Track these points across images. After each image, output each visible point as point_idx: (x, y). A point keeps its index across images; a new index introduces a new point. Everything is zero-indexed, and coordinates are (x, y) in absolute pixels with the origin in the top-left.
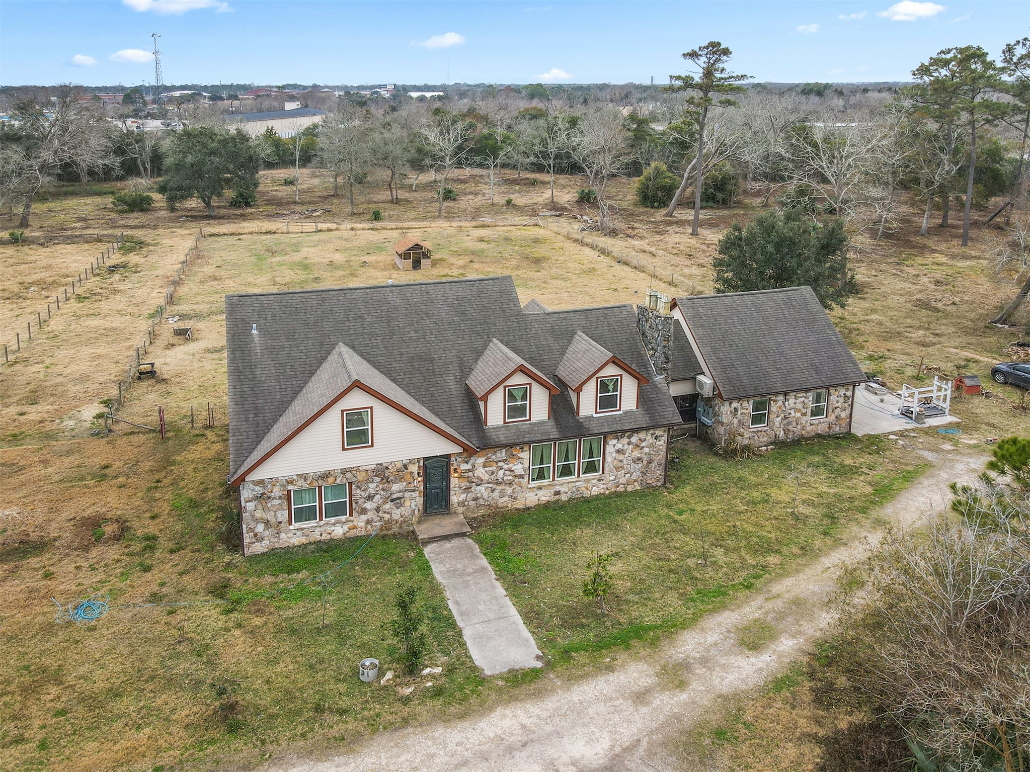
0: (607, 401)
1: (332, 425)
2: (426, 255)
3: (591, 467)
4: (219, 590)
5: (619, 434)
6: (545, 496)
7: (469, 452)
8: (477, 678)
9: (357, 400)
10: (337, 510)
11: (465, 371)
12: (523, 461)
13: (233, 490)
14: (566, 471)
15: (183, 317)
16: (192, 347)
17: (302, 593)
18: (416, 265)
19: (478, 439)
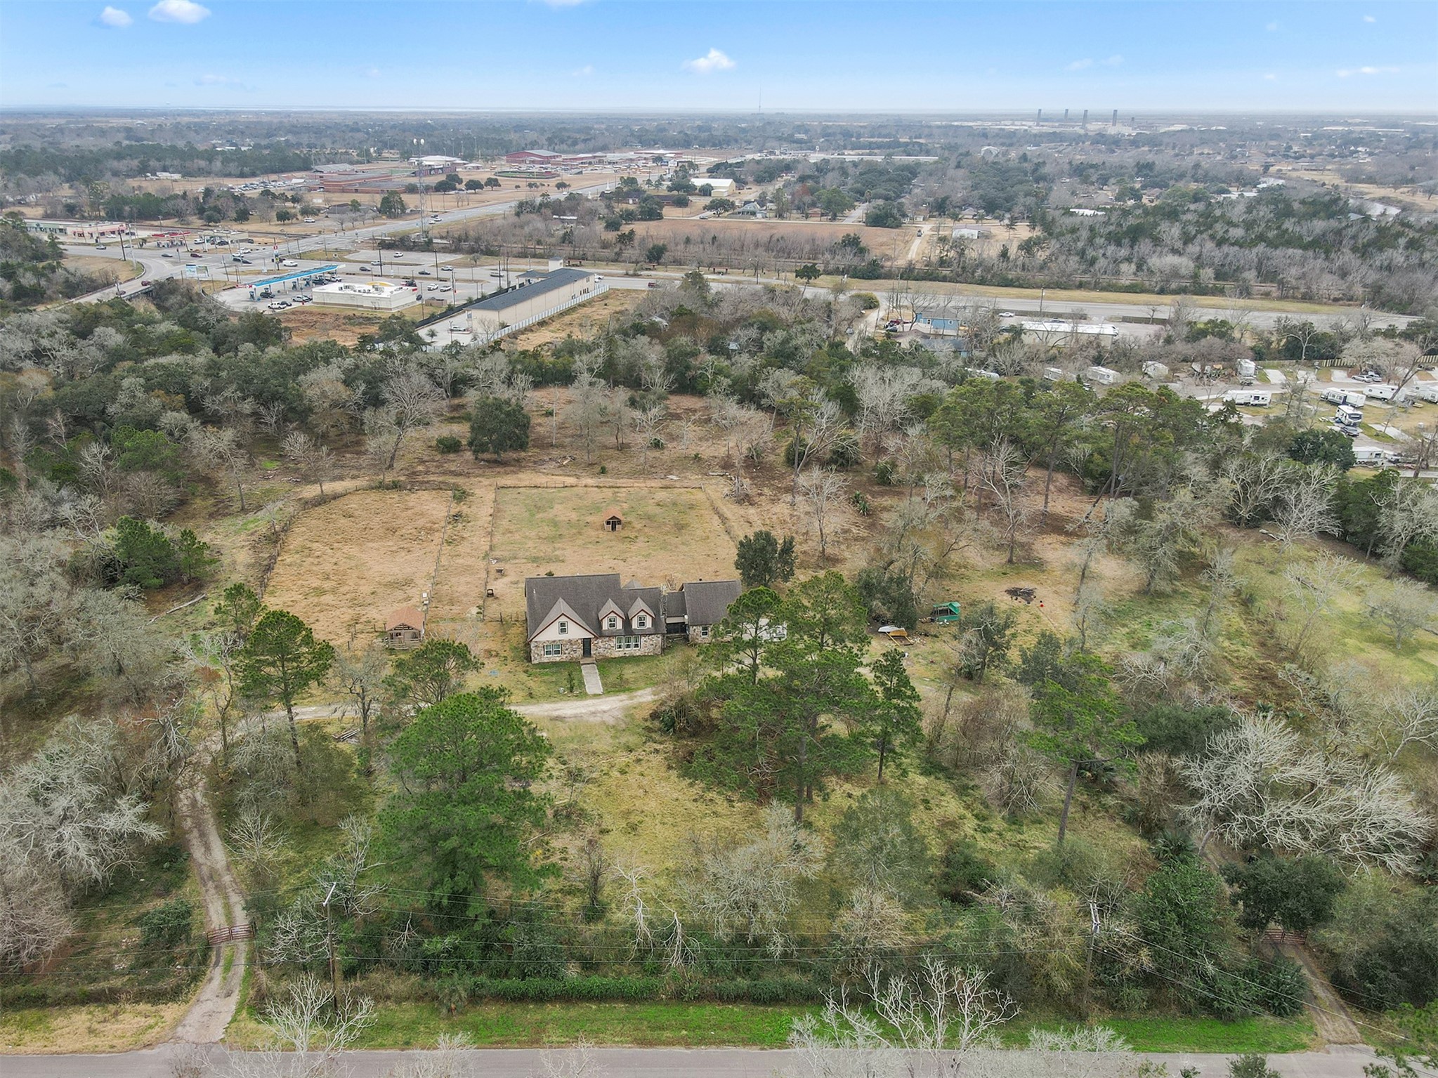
0: (642, 624)
1: (556, 626)
2: (620, 522)
3: (636, 646)
4: (526, 672)
5: (645, 635)
6: (621, 654)
7: (596, 638)
8: (586, 694)
9: (563, 619)
10: (557, 652)
11: (598, 610)
12: (614, 642)
13: (527, 645)
14: (628, 646)
15: (498, 560)
16: (505, 580)
17: (547, 674)
18: (614, 529)
19: (600, 634)
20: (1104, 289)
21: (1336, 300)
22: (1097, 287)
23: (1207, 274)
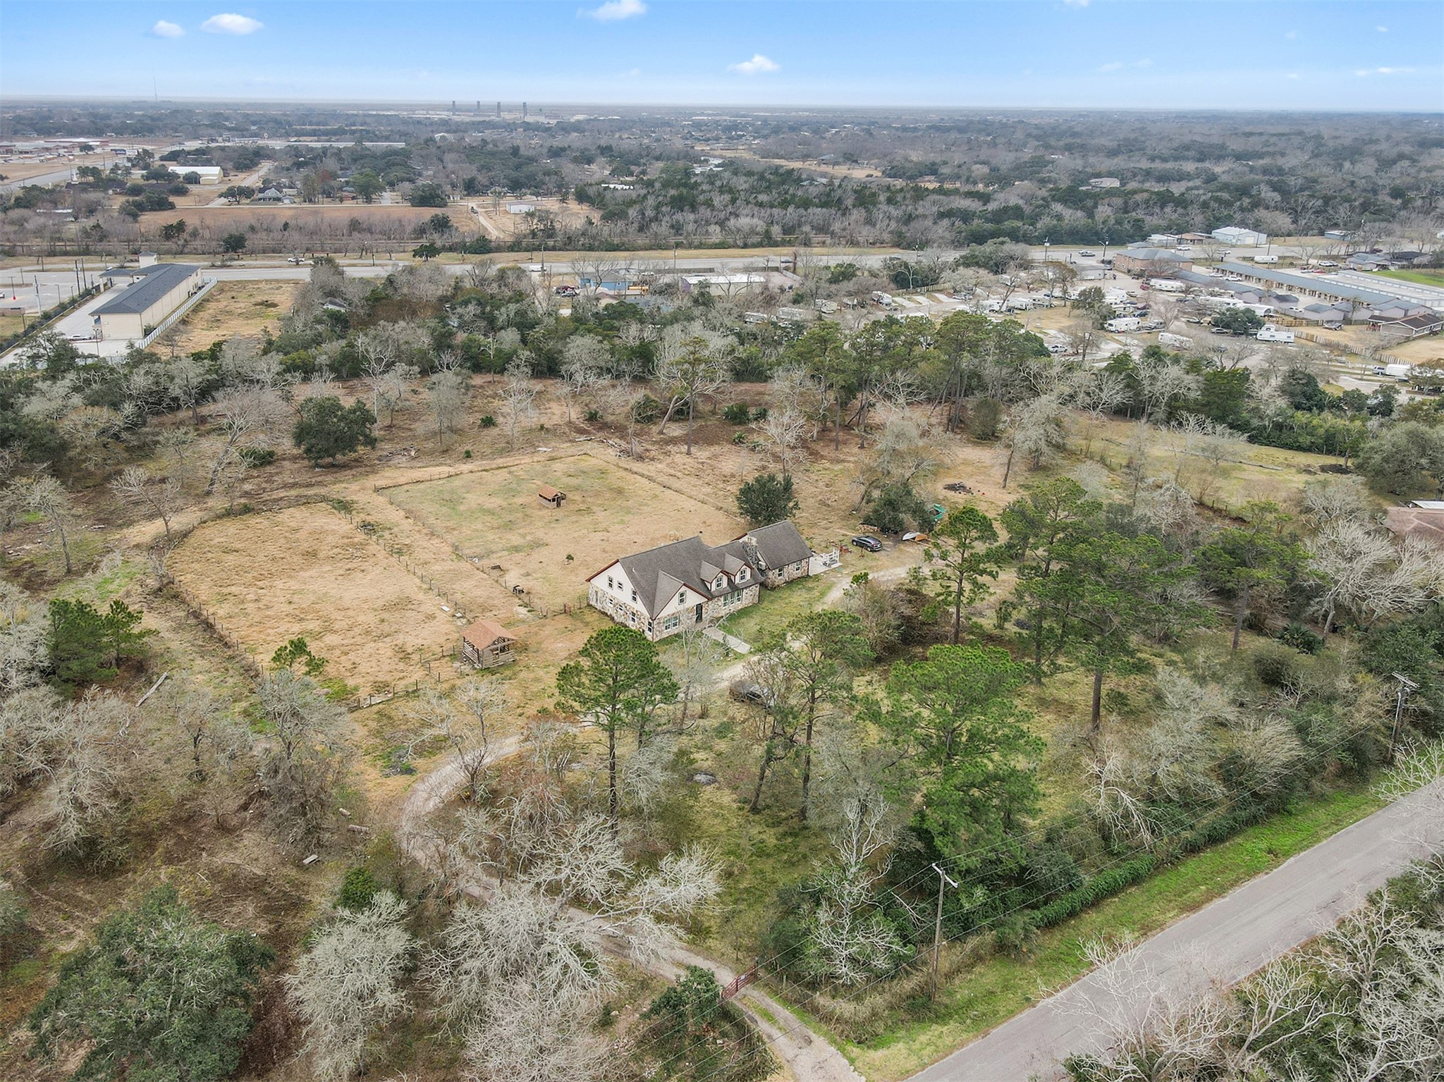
0: (743, 578)
1: (677, 598)
2: (563, 497)
3: (739, 600)
5: (746, 588)
6: (728, 612)
7: (706, 601)
10: (675, 625)
11: (699, 574)
12: (721, 601)
14: (733, 602)
15: (477, 557)
18: (559, 505)
19: (710, 597)
20: (697, 247)
21: (873, 244)
22: (690, 246)
23: (776, 230)
